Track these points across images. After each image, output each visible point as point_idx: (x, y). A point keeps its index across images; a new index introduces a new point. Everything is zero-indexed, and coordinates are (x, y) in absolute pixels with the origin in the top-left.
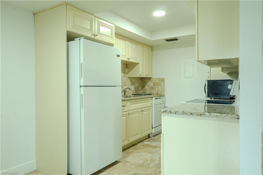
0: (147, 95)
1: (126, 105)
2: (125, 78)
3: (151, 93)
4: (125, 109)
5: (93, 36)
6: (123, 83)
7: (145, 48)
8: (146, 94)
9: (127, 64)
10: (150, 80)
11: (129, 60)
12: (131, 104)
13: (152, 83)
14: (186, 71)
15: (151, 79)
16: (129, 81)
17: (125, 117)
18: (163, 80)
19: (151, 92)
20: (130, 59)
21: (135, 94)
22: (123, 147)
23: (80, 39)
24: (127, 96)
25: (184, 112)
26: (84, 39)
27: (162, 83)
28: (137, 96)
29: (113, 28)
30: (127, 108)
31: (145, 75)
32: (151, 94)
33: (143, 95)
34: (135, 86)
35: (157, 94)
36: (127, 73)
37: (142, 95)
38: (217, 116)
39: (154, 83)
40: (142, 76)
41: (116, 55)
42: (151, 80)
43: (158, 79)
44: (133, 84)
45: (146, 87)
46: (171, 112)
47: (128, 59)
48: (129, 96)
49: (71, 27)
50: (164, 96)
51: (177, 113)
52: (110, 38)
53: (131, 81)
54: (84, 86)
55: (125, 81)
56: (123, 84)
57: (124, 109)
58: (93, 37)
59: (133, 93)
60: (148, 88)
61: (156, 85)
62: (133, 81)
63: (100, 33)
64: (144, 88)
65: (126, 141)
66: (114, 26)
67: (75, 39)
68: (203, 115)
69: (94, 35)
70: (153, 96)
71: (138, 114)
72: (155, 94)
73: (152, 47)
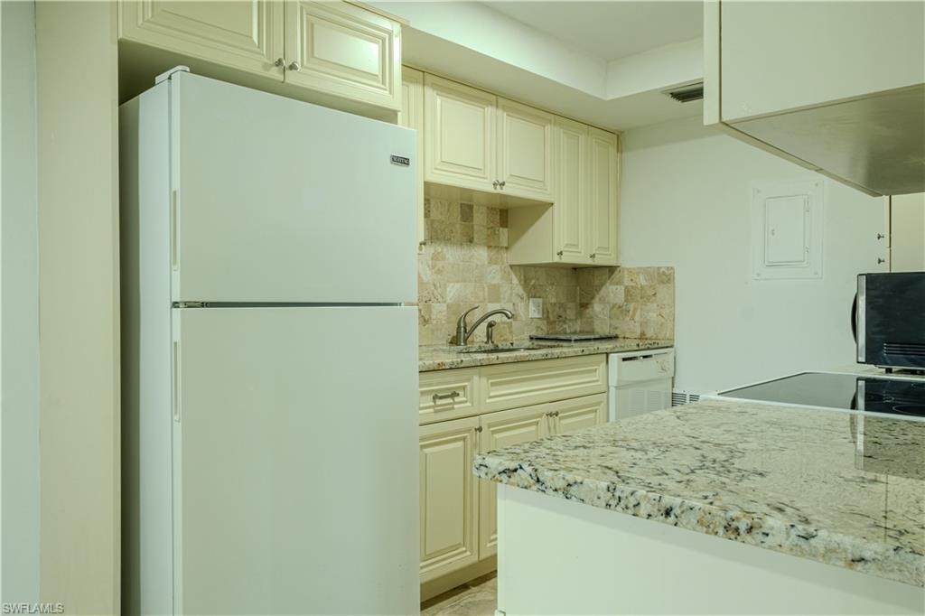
0: (595, 339)
1: (464, 388)
2: (497, 267)
3: (617, 332)
4: (456, 406)
5: (275, 68)
6: (486, 289)
7: (582, 138)
8: (597, 336)
9: (506, 211)
10: (610, 277)
11: (498, 190)
12: (492, 384)
13: (621, 289)
14: (773, 234)
15: (617, 272)
16: (515, 281)
17: (460, 444)
18: (666, 277)
19: (616, 328)
20: (503, 184)
21: (540, 336)
22: (422, 586)
23: (170, 78)
24: (500, 347)
25: (617, 494)
26: (192, 72)
27: (662, 289)
28: (545, 347)
29: (390, 39)
30: (468, 404)
31: (583, 254)
32: (616, 337)
33: (576, 340)
34: (544, 303)
35: (642, 336)
36: (507, 248)
37: (570, 340)
38: (862, 560)
39: (627, 290)
40: (569, 258)
41: (389, 160)
42: (616, 275)
43: (645, 271)
44: (532, 292)
45: (597, 307)
46: (538, 481)
47: (495, 184)
48: (509, 346)
49: (140, 22)
50: (672, 346)
51: (574, 488)
52: (375, 84)
53: (525, 282)
54: (189, 305)
55: (494, 282)
56: (486, 294)
57: (453, 408)
58: (275, 74)
59: (533, 333)
60: (603, 309)
61: (639, 299)
62: (532, 283)
63: (316, 55)
64: (587, 311)
65: (465, 552)
66: (396, 28)
67: (158, 79)
68: (750, 530)
69: (279, 63)
70: (611, 346)
71: (533, 428)
72: (634, 336)
73: (622, 132)
